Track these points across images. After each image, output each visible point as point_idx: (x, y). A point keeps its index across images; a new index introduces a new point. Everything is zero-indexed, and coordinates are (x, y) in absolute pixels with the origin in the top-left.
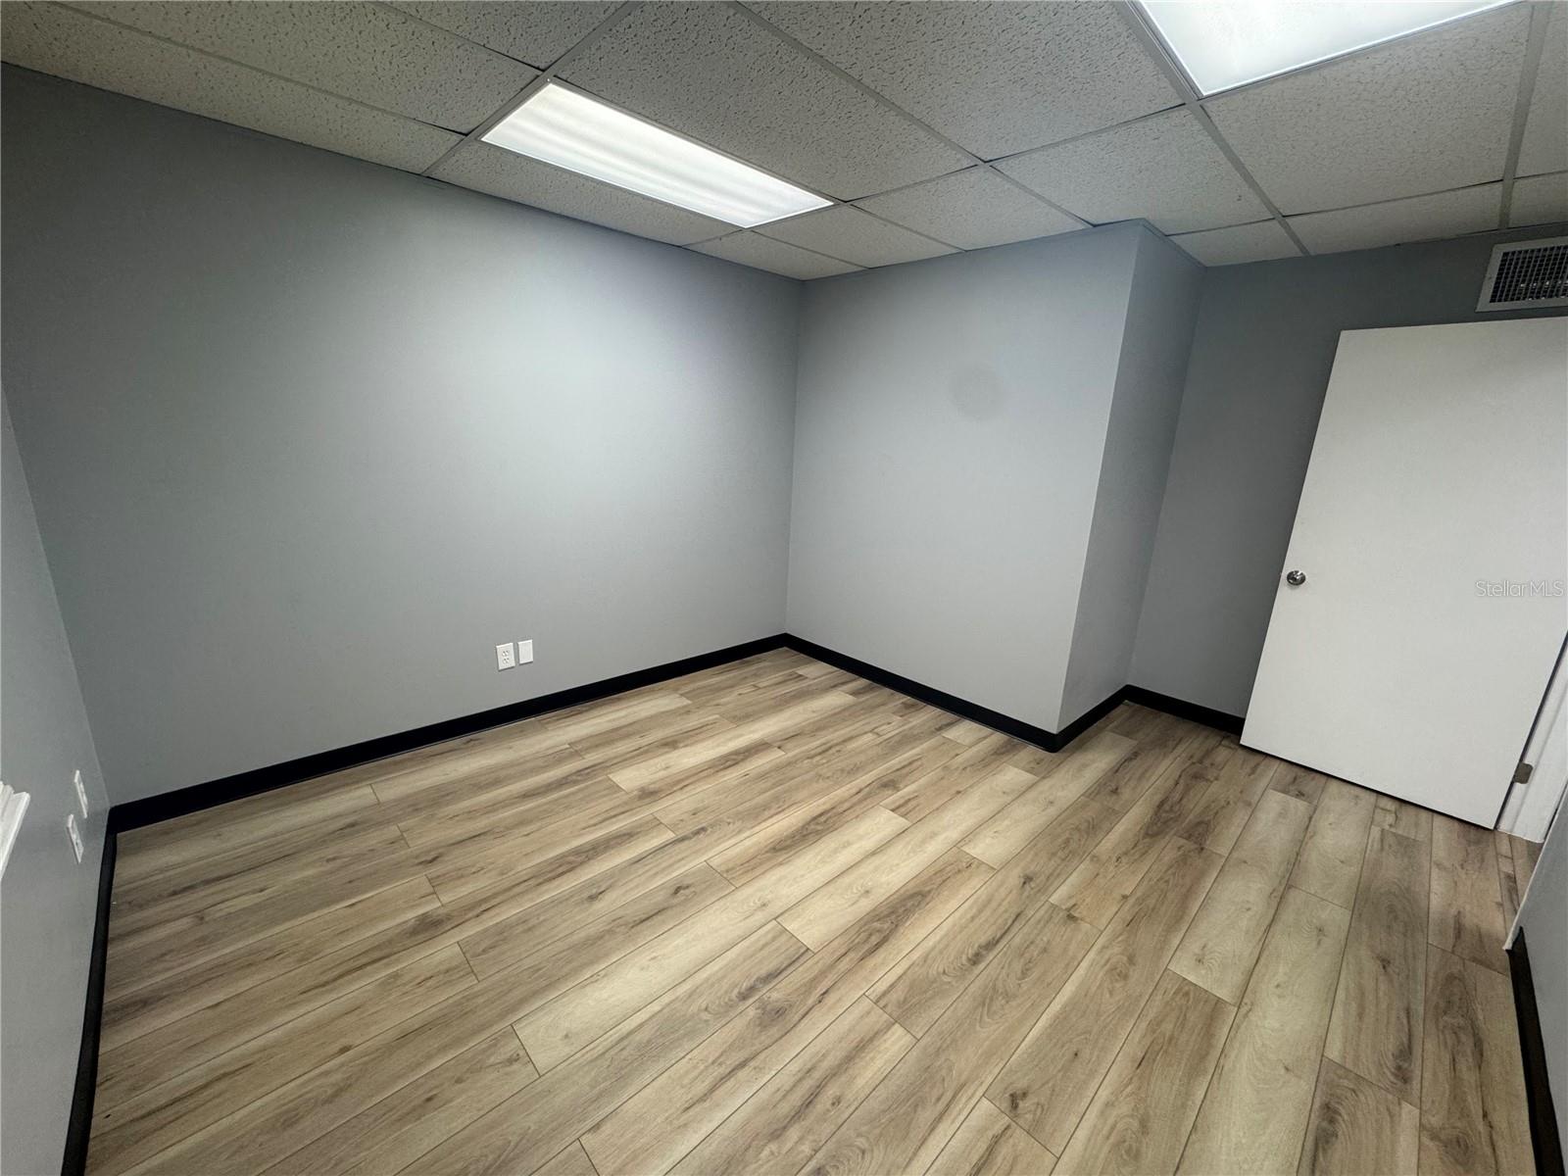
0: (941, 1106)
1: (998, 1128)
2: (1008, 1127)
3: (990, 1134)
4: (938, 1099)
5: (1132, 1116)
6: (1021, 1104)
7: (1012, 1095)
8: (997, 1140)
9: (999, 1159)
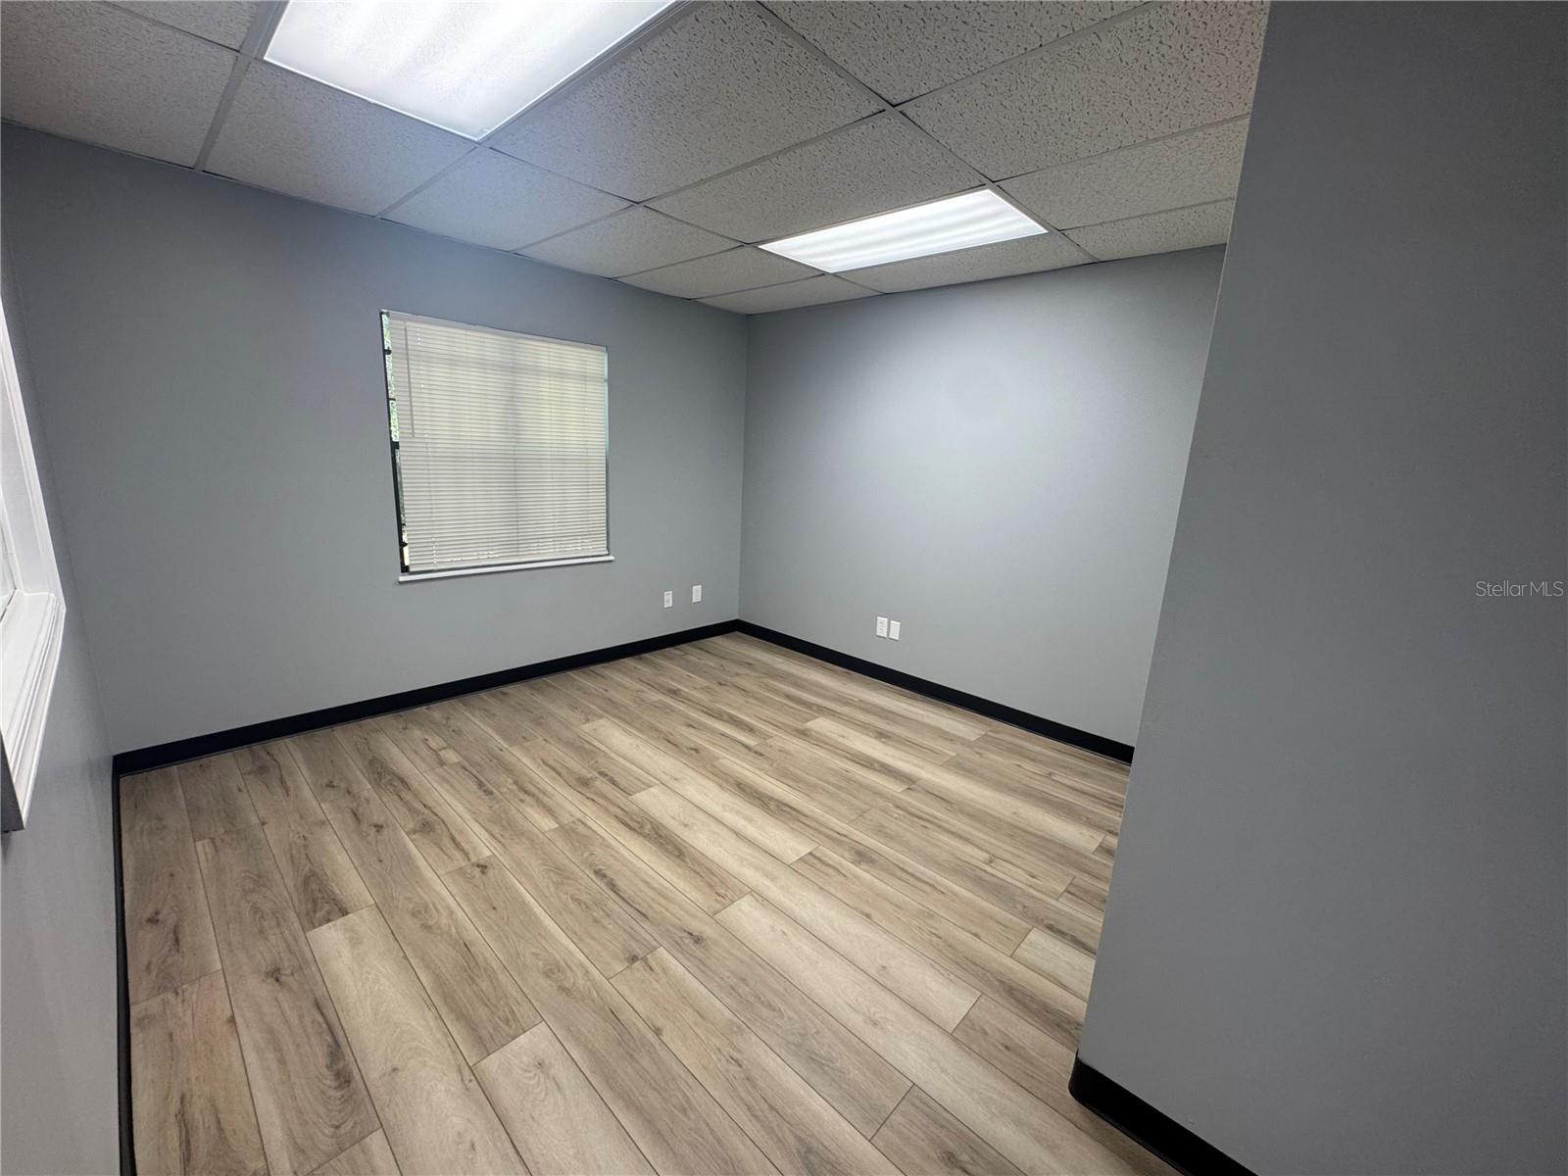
0: (498, 836)
1: (472, 856)
2: (469, 860)
3: (471, 852)
4: (502, 836)
5: (436, 923)
6: (478, 870)
7: (486, 867)
8: (466, 854)
9: (455, 852)
